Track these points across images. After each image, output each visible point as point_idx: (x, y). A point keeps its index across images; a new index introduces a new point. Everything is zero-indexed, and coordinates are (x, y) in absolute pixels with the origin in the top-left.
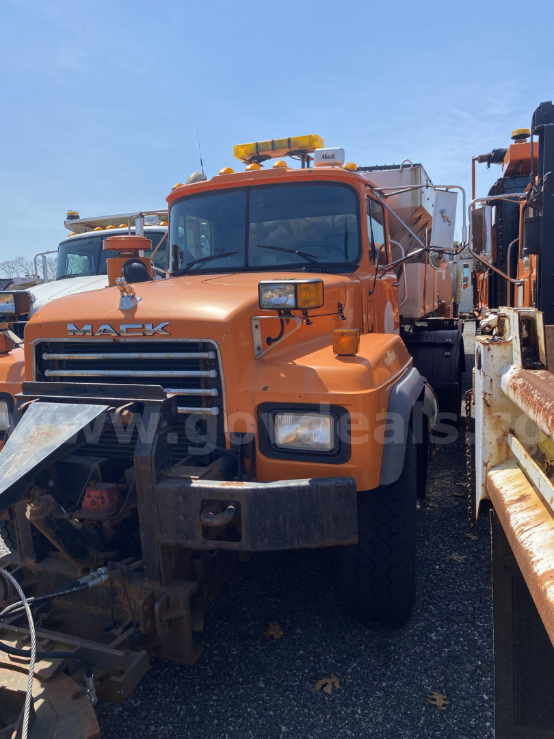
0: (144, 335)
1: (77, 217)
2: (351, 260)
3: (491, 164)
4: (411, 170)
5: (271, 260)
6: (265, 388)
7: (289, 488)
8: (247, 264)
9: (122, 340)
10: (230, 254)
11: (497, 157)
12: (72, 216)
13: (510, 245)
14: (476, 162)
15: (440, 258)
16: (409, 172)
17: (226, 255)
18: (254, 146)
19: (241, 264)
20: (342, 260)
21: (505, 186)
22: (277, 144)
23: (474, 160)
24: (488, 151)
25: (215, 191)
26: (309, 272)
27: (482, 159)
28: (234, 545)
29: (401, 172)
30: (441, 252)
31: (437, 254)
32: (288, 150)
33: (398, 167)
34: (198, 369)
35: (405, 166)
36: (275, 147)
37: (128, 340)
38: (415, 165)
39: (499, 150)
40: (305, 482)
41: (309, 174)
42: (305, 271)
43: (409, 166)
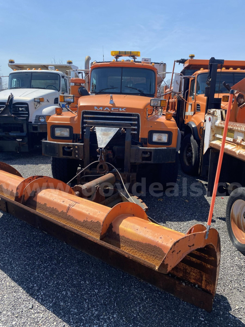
0: (119, 111)
1: (14, 62)
2: (151, 93)
3: (180, 64)
4: (163, 65)
5: (128, 91)
6: (151, 127)
7: (163, 149)
8: (121, 92)
9: (111, 112)
10: (115, 88)
11: (183, 61)
12: (11, 62)
13: (186, 91)
14: (176, 62)
15: (175, 95)
16: (163, 66)
17: (114, 88)
18: (119, 52)
19: (119, 92)
20: (149, 93)
21: (185, 72)
22: (126, 52)
23: (175, 62)
24: (179, 59)
25: (111, 67)
26: (141, 96)
27: (178, 61)
28: (149, 162)
29: (160, 65)
30: (175, 93)
31: (174, 93)
32: (130, 55)
33: (159, 63)
34: (131, 121)
35: (161, 64)
36: (126, 54)
37: (114, 112)
38: (164, 64)
39: (183, 59)
40: (165, 148)
41: (142, 66)
42: (140, 96)
43: (162, 64)
